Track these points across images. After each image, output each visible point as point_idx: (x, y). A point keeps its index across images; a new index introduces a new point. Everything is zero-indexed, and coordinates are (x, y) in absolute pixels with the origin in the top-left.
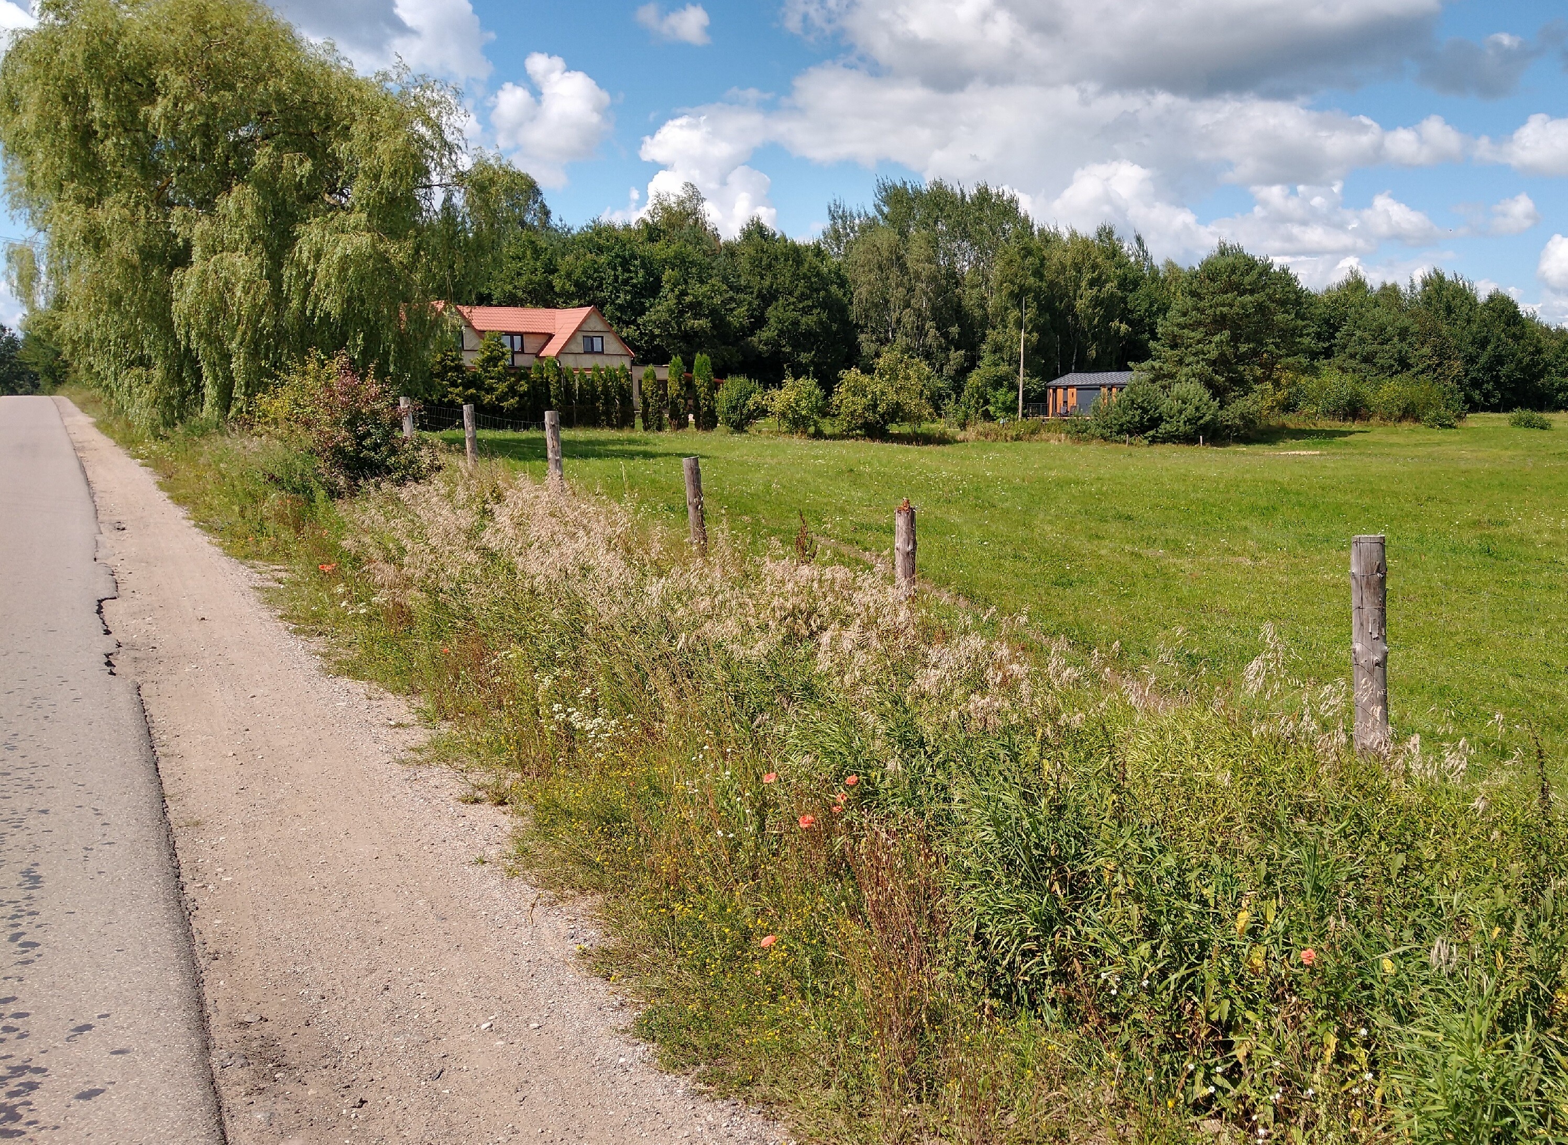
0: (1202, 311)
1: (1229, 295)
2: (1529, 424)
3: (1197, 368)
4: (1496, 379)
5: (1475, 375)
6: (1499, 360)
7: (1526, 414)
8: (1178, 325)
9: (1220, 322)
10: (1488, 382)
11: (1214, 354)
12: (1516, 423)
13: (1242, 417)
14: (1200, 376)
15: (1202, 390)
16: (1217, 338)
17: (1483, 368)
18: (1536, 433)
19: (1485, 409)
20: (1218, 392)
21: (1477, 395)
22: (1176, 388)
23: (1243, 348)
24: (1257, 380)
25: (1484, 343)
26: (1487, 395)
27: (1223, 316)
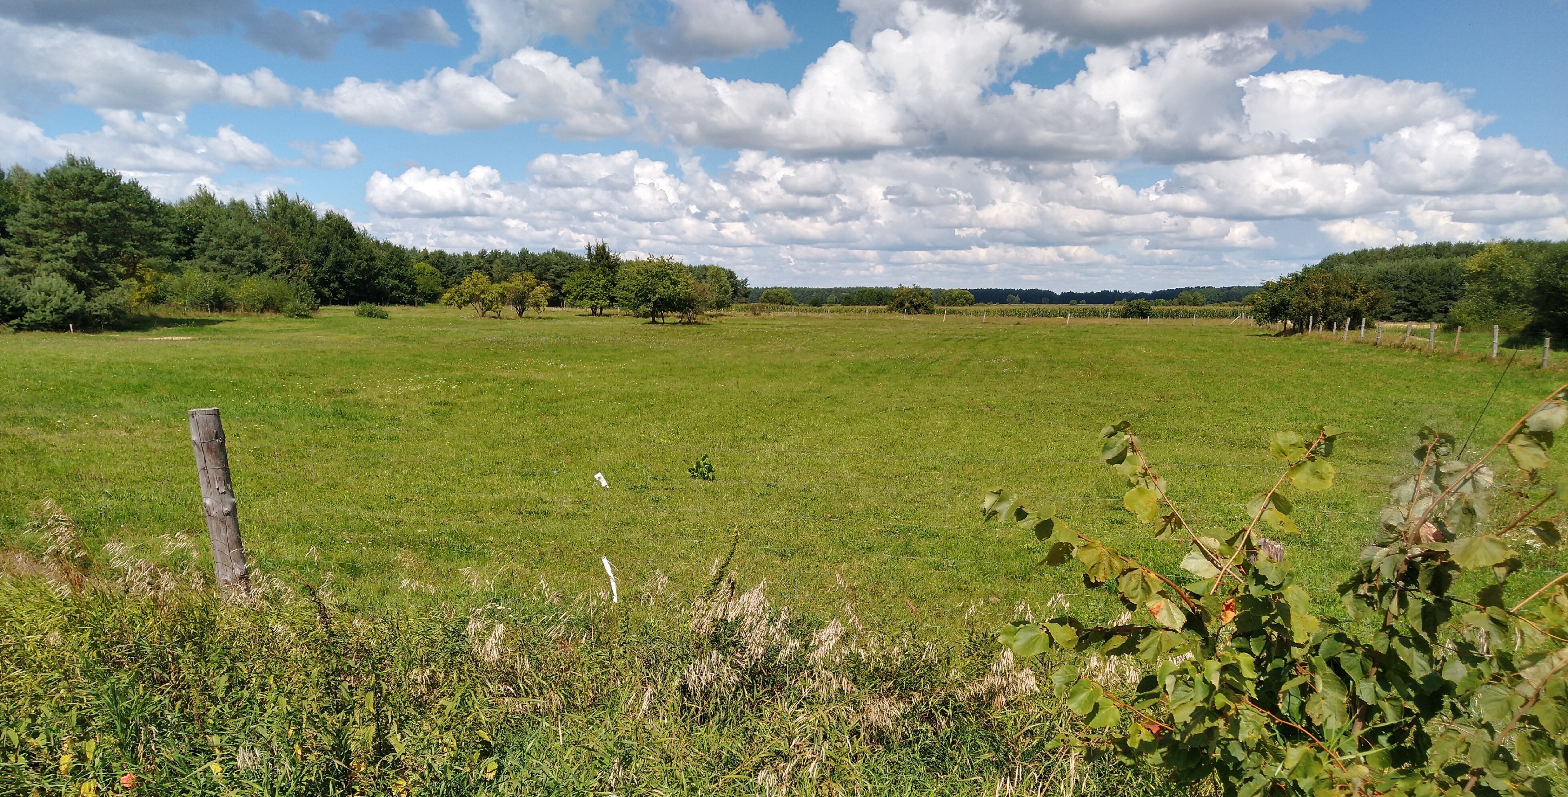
0: (55, 214)
1: (80, 201)
2: (370, 314)
3: (58, 264)
4: (341, 280)
5: (322, 275)
6: (340, 265)
7: (369, 306)
8: (30, 225)
9: (75, 225)
10: (334, 282)
11: (73, 252)
12: (361, 314)
13: (110, 307)
14: (62, 272)
15: (64, 283)
16: (74, 238)
17: (329, 271)
18: (377, 321)
19: (335, 303)
20: (81, 285)
21: (325, 291)
22: (37, 282)
23: (102, 248)
24: (122, 276)
25: (326, 252)
26: (334, 292)
27: (77, 220)
